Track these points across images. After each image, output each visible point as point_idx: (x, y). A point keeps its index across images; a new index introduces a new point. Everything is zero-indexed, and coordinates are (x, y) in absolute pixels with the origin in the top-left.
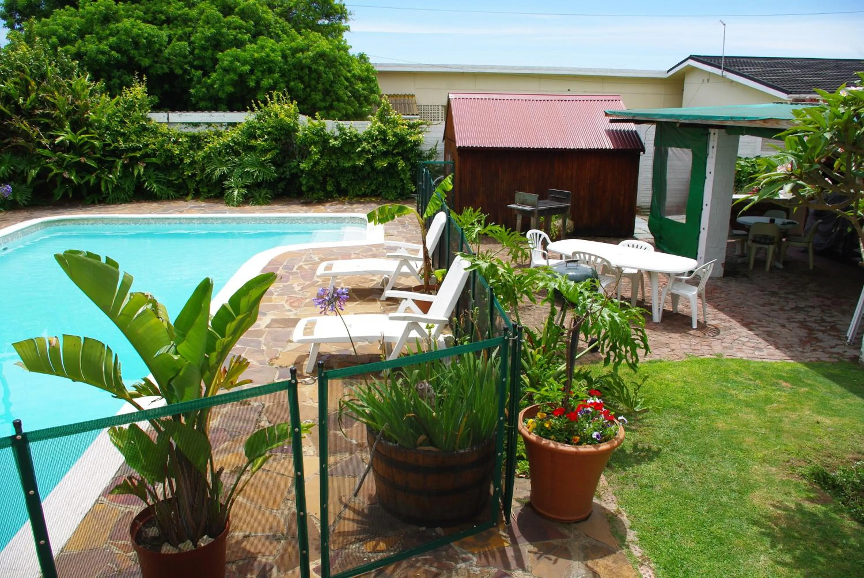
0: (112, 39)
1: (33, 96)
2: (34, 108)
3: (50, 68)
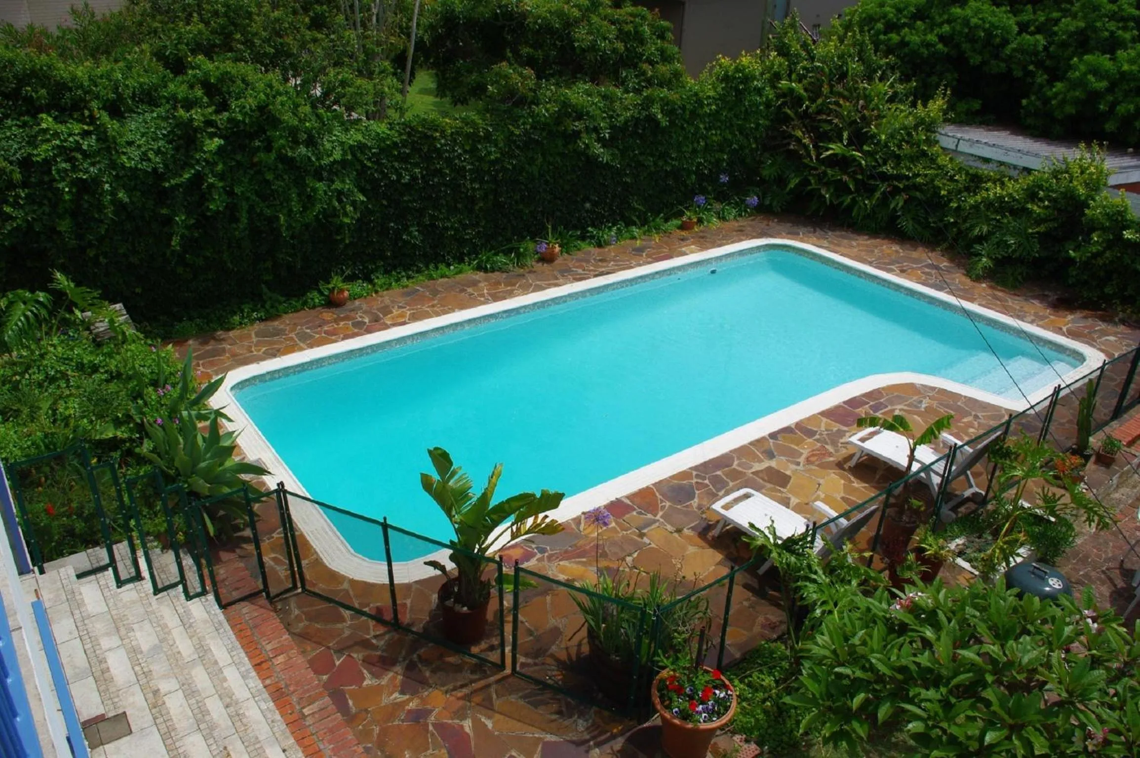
0: (946, 28)
1: (820, 101)
2: (819, 112)
3: (854, 66)
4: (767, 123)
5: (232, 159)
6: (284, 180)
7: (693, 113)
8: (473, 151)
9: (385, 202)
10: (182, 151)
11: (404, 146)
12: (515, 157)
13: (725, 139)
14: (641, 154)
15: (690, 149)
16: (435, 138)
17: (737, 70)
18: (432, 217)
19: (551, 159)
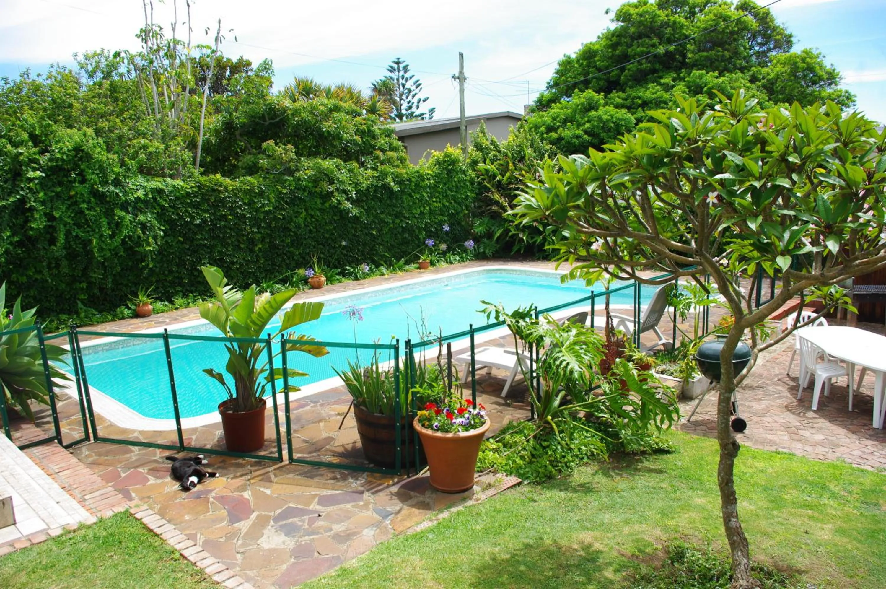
1: (508, 174)
2: (510, 183)
3: (529, 151)
4: (474, 195)
5: (53, 191)
6: (95, 211)
7: (417, 185)
8: (251, 204)
9: (181, 239)
10: (10, 182)
11: (195, 196)
12: (284, 210)
13: (444, 206)
14: (382, 213)
15: (419, 212)
16: (220, 192)
17: (446, 156)
18: (220, 252)
19: (313, 213)
